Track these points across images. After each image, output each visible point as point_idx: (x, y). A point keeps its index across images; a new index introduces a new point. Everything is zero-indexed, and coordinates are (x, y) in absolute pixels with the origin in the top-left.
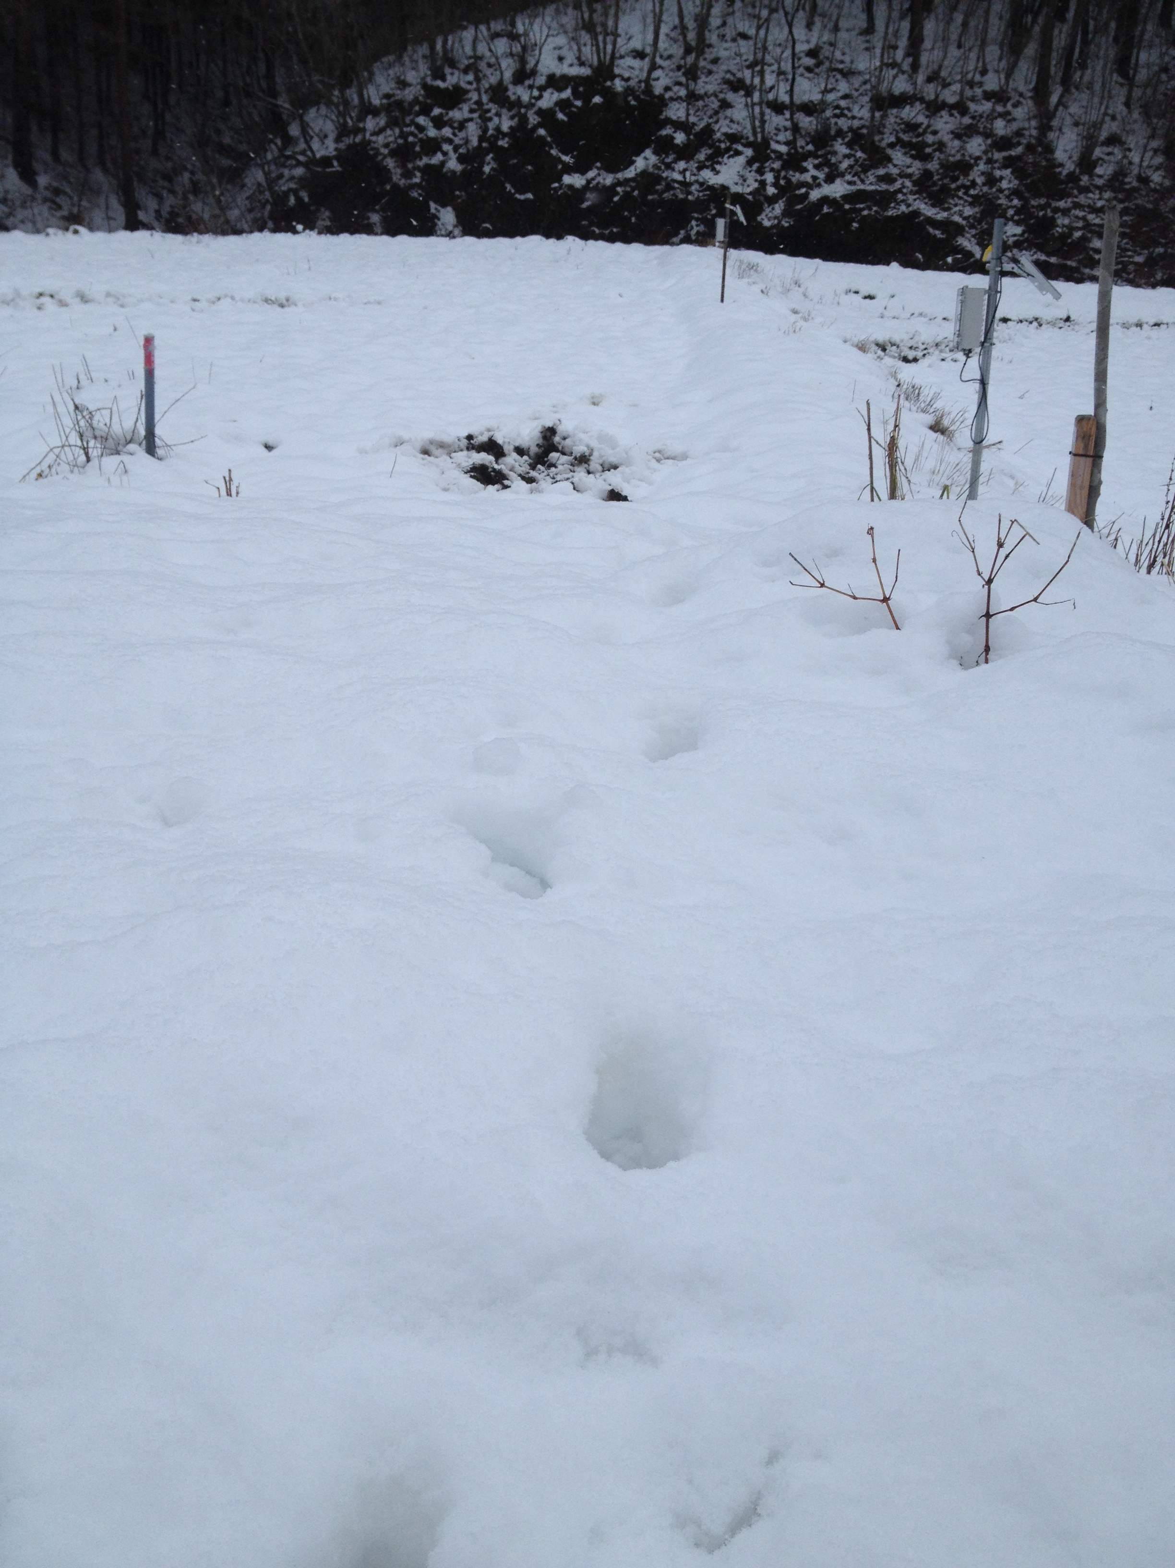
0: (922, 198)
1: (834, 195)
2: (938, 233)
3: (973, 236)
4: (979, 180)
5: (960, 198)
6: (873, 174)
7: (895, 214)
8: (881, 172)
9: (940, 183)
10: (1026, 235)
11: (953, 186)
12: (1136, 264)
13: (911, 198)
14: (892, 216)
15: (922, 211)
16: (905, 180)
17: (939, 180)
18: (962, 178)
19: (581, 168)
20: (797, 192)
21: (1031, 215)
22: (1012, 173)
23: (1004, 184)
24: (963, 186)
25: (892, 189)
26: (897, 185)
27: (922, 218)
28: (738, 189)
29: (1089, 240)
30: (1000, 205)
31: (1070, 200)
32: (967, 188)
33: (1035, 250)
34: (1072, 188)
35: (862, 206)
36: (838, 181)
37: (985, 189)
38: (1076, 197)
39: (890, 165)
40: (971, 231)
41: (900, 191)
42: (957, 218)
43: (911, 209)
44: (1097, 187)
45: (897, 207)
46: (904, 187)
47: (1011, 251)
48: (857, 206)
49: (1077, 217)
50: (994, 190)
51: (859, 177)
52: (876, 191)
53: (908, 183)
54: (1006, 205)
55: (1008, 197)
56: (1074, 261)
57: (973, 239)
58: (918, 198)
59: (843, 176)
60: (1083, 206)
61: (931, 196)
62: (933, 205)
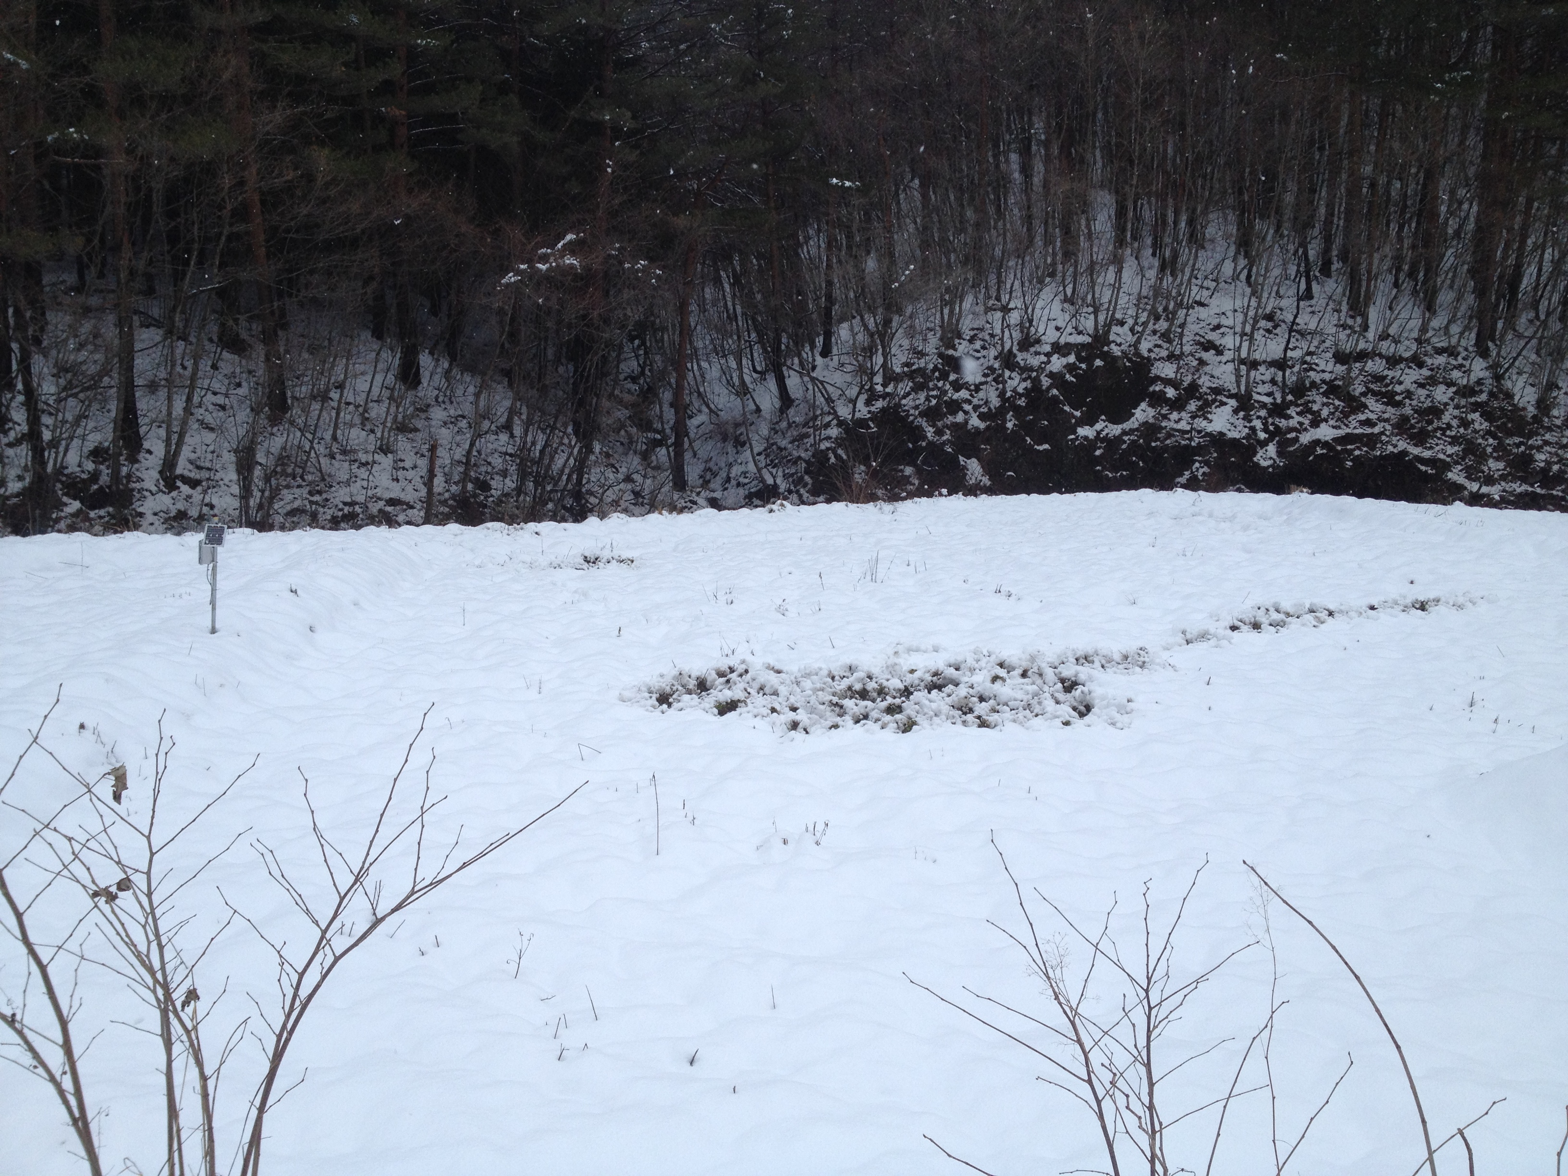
0: (1403, 438)
1: (1326, 439)
2: (1428, 470)
3: (1461, 472)
4: (1455, 423)
5: (1439, 439)
6: (1356, 419)
7: (1386, 454)
8: (1362, 417)
9: (1418, 426)
10: (1508, 469)
11: (1430, 428)
13: (1394, 439)
14: (1384, 456)
15: (1409, 451)
16: (1385, 424)
17: (1415, 423)
18: (1436, 421)
19: (1090, 421)
20: (1289, 436)
21: (1510, 453)
22: (1481, 416)
23: (1477, 426)
24: (1439, 428)
25: (1374, 431)
26: (1379, 428)
27: (1410, 457)
28: (1236, 435)
30: (1480, 444)
31: (1539, 438)
32: (1444, 430)
33: (1520, 482)
35: (1353, 447)
36: (1323, 425)
37: (1461, 430)
38: (1544, 436)
39: (1366, 411)
40: (1458, 466)
41: (1382, 433)
42: (1441, 456)
43: (1399, 449)
45: (1384, 447)
46: (1385, 430)
47: (1500, 484)
48: (1349, 447)
50: (1470, 431)
51: (1342, 422)
52: (1363, 434)
53: (1388, 427)
54: (1484, 444)
55: (1483, 437)
57: (1461, 474)
58: (1401, 439)
59: (1327, 421)
60: (1551, 443)
61: (1412, 437)
62: (1416, 445)
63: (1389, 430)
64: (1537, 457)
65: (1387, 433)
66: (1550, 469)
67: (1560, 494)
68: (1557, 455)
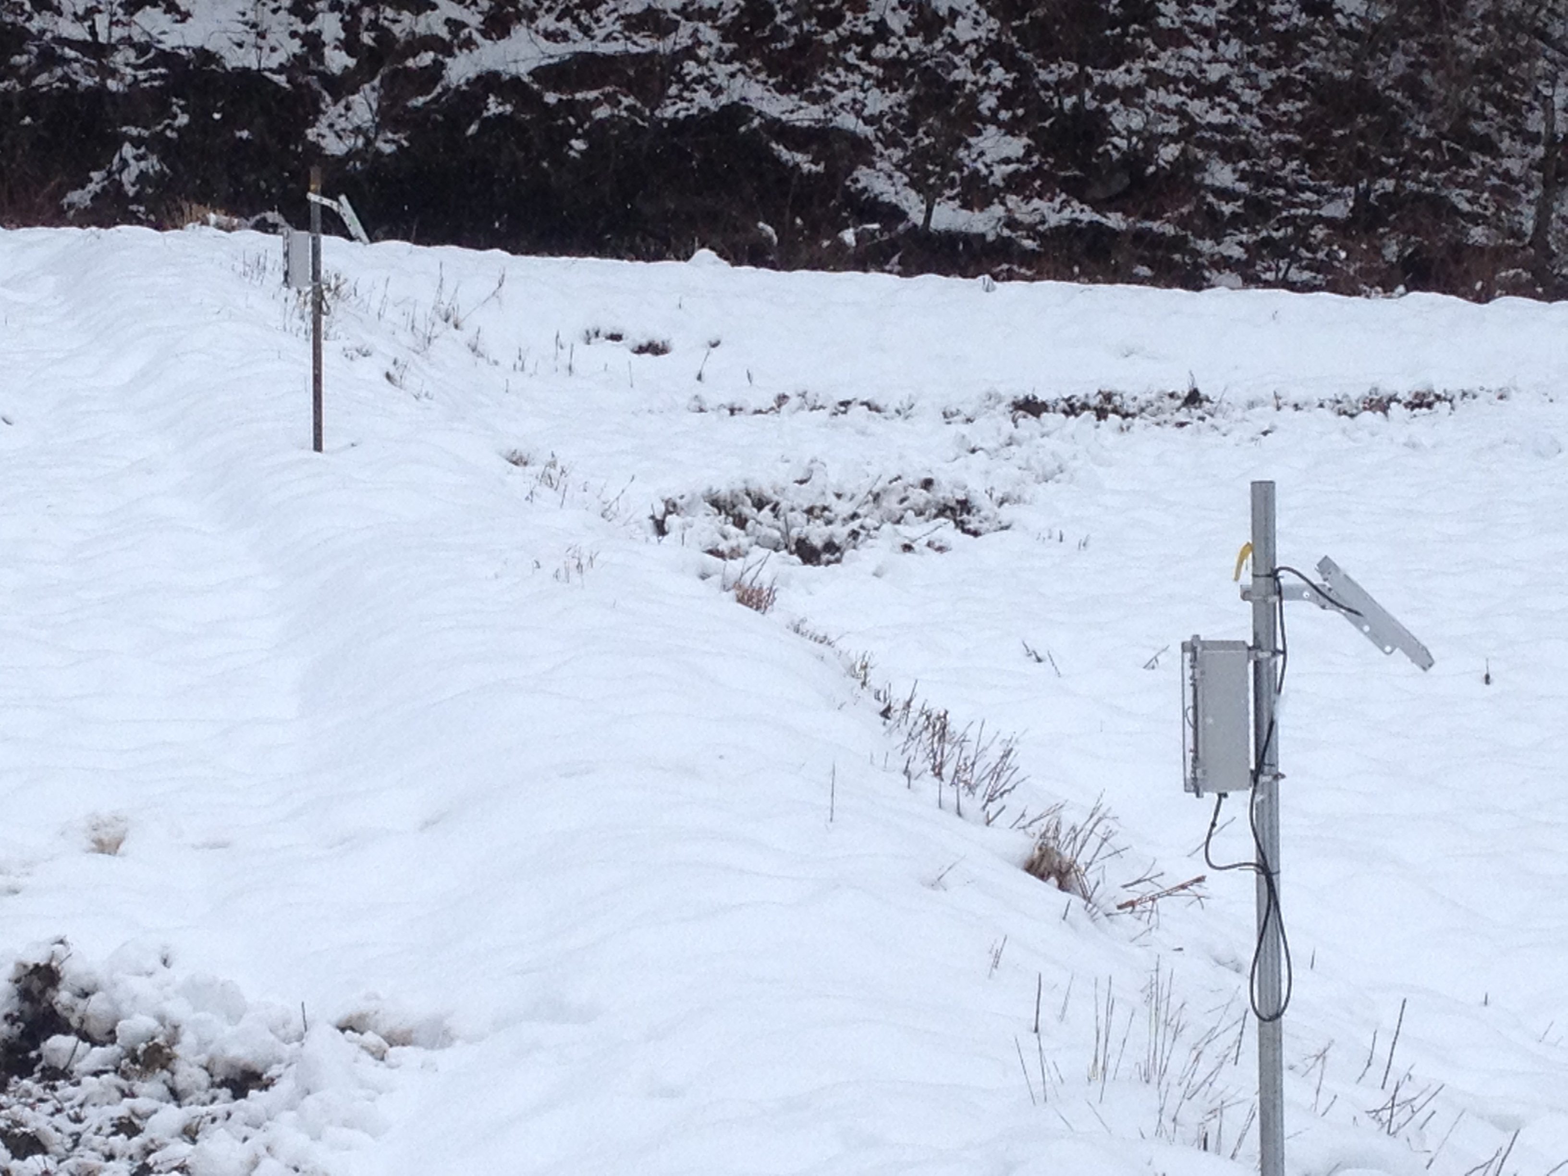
0: (748, 70)
1: (513, 69)
2: (804, 162)
3: (899, 167)
4: (898, 22)
5: (851, 68)
6: (615, 10)
7: (682, 114)
9: (795, 30)
10: (1036, 159)
11: (830, 37)
12: (1330, 222)
13: (722, 70)
14: (673, 121)
15: (756, 106)
16: (701, 25)
17: (790, 22)
18: (849, 15)
20: (410, 63)
21: (1044, 111)
23: (963, 31)
24: (856, 37)
25: (665, 46)
26: (682, 37)
27: (756, 122)
28: (249, 59)
29: (1201, 166)
30: (959, 85)
31: (1138, 65)
32: (867, 43)
33: (1064, 196)
34: (1140, 35)
35: (592, 95)
36: (520, 32)
37: (915, 43)
38: (1154, 58)
40: (891, 150)
41: (689, 53)
42: (848, 121)
43: (723, 100)
44: (1205, 32)
45: (686, 94)
46: (699, 43)
47: (1003, 203)
48: (579, 96)
49: (1162, 108)
50: (939, 45)
51: (576, 20)
52: (626, 54)
53: (708, 33)
54: (975, 83)
55: (975, 64)
56: (1168, 221)
57: (897, 174)
58: (742, 71)
59: (532, 17)
60: (1174, 80)
61: (773, 65)
62: (782, 89)
63: (710, 44)
64: (1118, 121)
65: (702, 53)
66: (1149, 156)
67: (1170, 230)
68: (1181, 112)
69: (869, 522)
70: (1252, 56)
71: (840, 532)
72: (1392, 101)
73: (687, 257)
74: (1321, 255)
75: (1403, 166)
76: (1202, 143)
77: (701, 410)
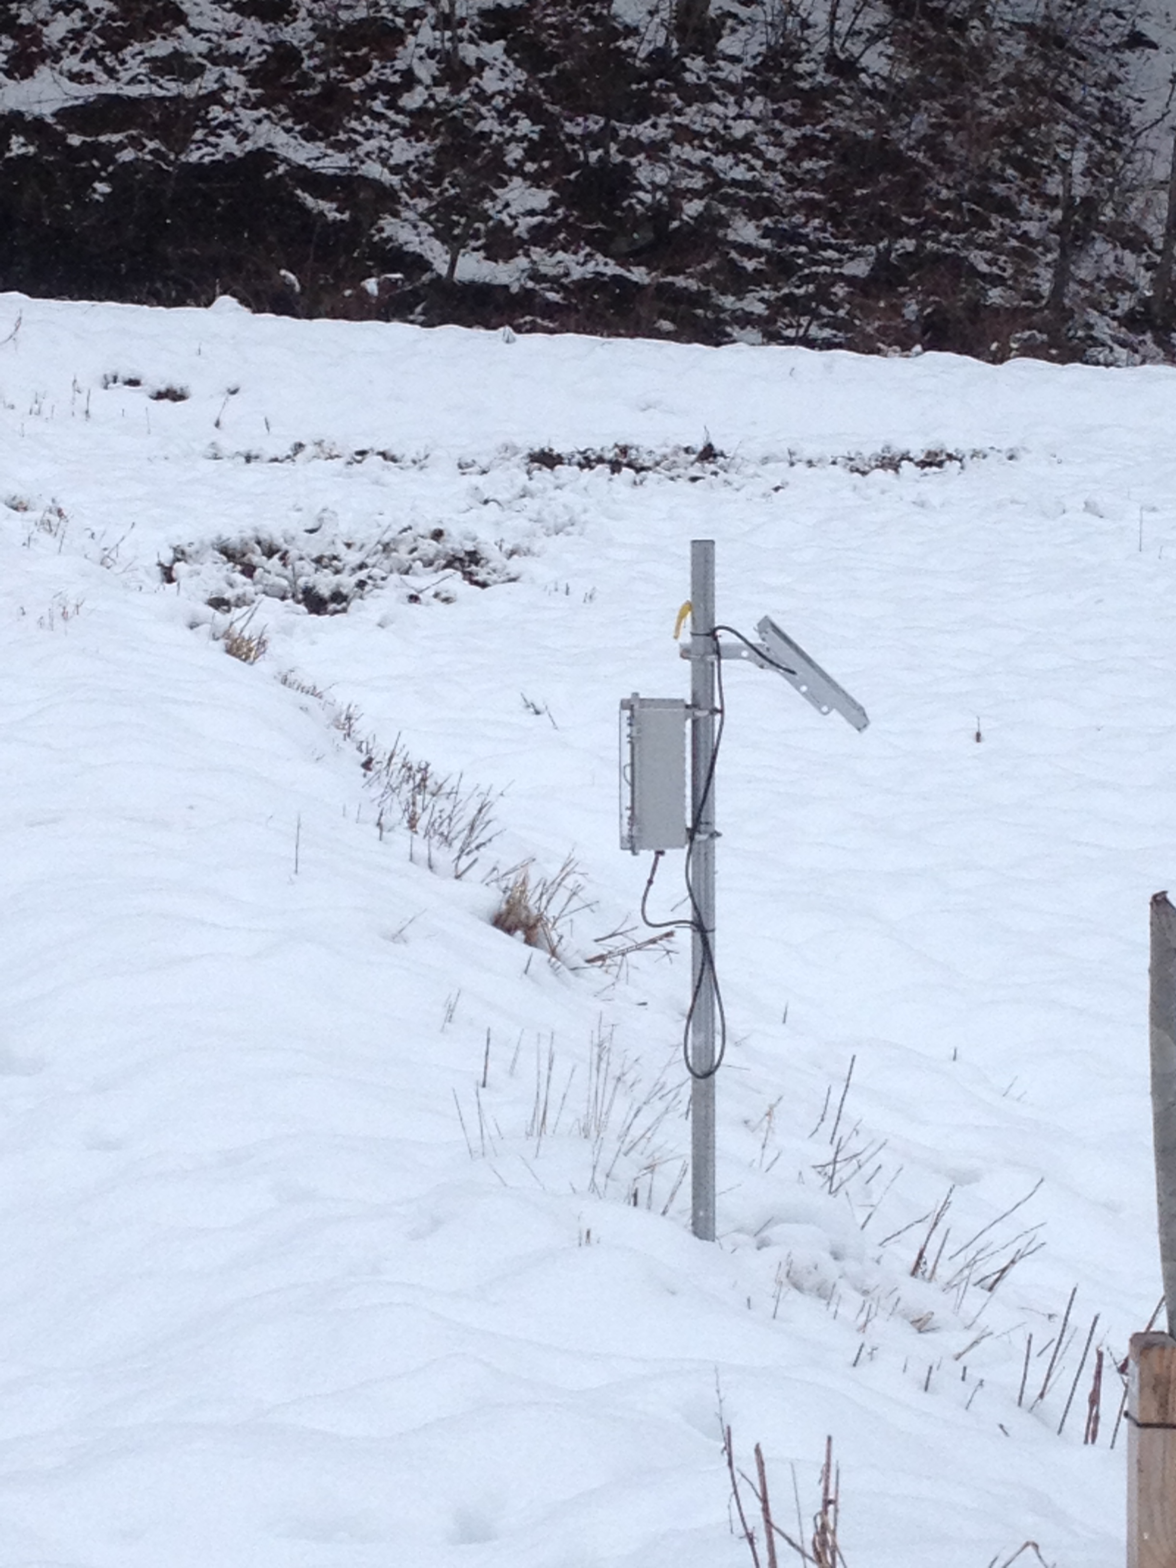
0: (273, 115)
1: (36, 110)
2: (328, 209)
3: (424, 217)
4: (425, 71)
5: (378, 117)
6: (141, 53)
7: (207, 160)
8: (161, 48)
9: (321, 77)
10: (560, 211)
11: (356, 85)
12: (851, 281)
13: (247, 116)
14: (199, 165)
15: (282, 152)
16: (227, 70)
17: (316, 69)
18: (376, 64)
21: (569, 162)
22: (507, 51)
23: (490, 81)
24: (383, 86)
25: (191, 90)
26: (208, 82)
27: (281, 169)
29: (723, 222)
30: (485, 136)
31: (663, 121)
32: (394, 91)
33: (588, 249)
34: (666, 90)
35: (116, 138)
36: (44, 72)
37: (442, 93)
38: (679, 112)
39: (181, 30)
40: (416, 200)
41: (214, 98)
42: (374, 170)
43: (249, 145)
44: (730, 87)
45: (212, 139)
46: (225, 88)
47: (527, 255)
48: (103, 139)
49: (687, 163)
50: (465, 95)
51: (100, 61)
52: (151, 97)
53: (235, 78)
54: (501, 134)
55: (502, 115)
56: (691, 276)
57: (422, 224)
58: (267, 117)
59: (57, 59)
60: (698, 135)
61: (299, 112)
62: (309, 136)
63: (236, 89)
64: (643, 175)
65: (228, 98)
66: (675, 210)
67: (693, 285)
68: (705, 167)
69: (375, 572)
70: (777, 114)
71: (347, 582)
72: (914, 161)
73: (208, 304)
74: (841, 313)
75: (924, 226)
76: (725, 199)
77: (216, 457)
